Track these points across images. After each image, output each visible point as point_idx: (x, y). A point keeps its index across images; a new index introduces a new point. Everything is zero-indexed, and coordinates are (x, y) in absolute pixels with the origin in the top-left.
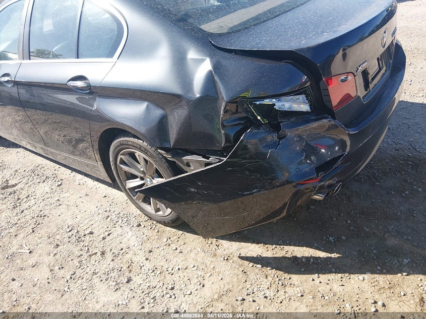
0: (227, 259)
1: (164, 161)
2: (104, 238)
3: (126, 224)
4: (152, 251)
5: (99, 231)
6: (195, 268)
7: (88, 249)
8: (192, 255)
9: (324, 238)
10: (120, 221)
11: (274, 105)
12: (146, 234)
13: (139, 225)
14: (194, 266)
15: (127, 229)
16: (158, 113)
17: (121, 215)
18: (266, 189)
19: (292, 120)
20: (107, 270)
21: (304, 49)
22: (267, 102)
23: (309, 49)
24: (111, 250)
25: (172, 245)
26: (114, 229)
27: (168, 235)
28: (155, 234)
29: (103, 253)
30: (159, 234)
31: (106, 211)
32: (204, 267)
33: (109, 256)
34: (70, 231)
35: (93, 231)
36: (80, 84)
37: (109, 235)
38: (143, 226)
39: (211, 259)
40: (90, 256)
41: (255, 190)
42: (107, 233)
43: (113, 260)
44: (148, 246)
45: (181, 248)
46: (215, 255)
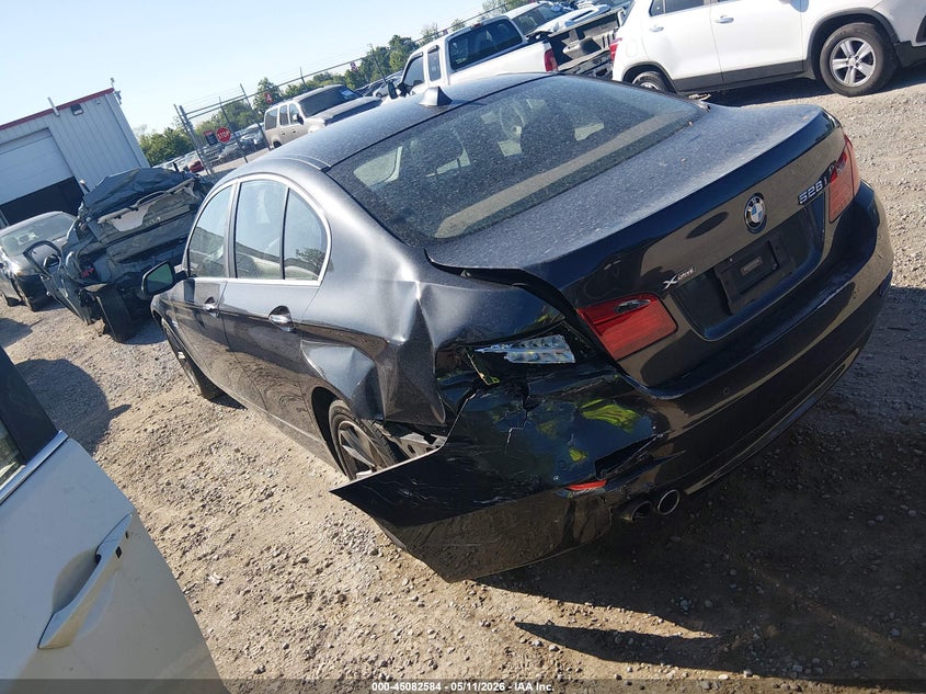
0: (489, 625)
1: (385, 442)
2: (319, 571)
3: (357, 549)
4: (379, 600)
5: (316, 559)
6: (434, 635)
7: (293, 587)
8: (437, 613)
9: (673, 601)
10: (351, 543)
11: (505, 354)
12: (381, 569)
13: (375, 553)
14: (432, 633)
15: (357, 557)
16: (366, 364)
17: (356, 532)
18: (514, 497)
19: (549, 377)
20: (306, 625)
21: (537, 265)
22: (497, 349)
23: (546, 265)
24: (323, 592)
25: (413, 592)
26: (338, 556)
27: (412, 573)
28: (394, 570)
29: (310, 596)
30: (400, 571)
31: (336, 525)
32: (447, 636)
33: (317, 601)
34: (278, 555)
35: (309, 557)
36: (282, 319)
37: (327, 566)
38: (380, 554)
39: (464, 623)
40: (292, 598)
41: (497, 498)
42: (325, 563)
43: (320, 609)
44: (377, 590)
45: (425, 598)
46: (473, 616)
